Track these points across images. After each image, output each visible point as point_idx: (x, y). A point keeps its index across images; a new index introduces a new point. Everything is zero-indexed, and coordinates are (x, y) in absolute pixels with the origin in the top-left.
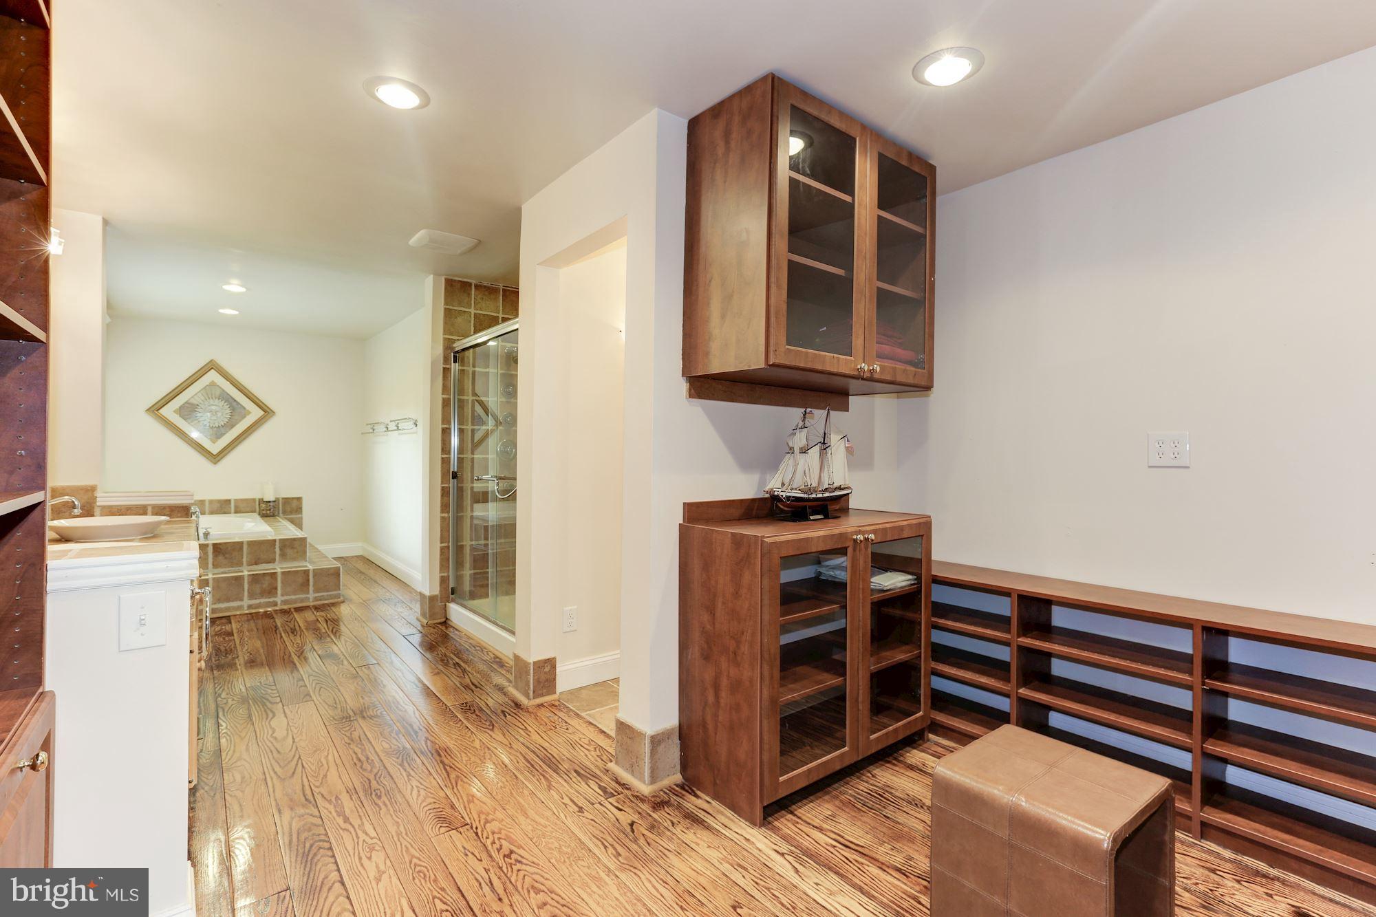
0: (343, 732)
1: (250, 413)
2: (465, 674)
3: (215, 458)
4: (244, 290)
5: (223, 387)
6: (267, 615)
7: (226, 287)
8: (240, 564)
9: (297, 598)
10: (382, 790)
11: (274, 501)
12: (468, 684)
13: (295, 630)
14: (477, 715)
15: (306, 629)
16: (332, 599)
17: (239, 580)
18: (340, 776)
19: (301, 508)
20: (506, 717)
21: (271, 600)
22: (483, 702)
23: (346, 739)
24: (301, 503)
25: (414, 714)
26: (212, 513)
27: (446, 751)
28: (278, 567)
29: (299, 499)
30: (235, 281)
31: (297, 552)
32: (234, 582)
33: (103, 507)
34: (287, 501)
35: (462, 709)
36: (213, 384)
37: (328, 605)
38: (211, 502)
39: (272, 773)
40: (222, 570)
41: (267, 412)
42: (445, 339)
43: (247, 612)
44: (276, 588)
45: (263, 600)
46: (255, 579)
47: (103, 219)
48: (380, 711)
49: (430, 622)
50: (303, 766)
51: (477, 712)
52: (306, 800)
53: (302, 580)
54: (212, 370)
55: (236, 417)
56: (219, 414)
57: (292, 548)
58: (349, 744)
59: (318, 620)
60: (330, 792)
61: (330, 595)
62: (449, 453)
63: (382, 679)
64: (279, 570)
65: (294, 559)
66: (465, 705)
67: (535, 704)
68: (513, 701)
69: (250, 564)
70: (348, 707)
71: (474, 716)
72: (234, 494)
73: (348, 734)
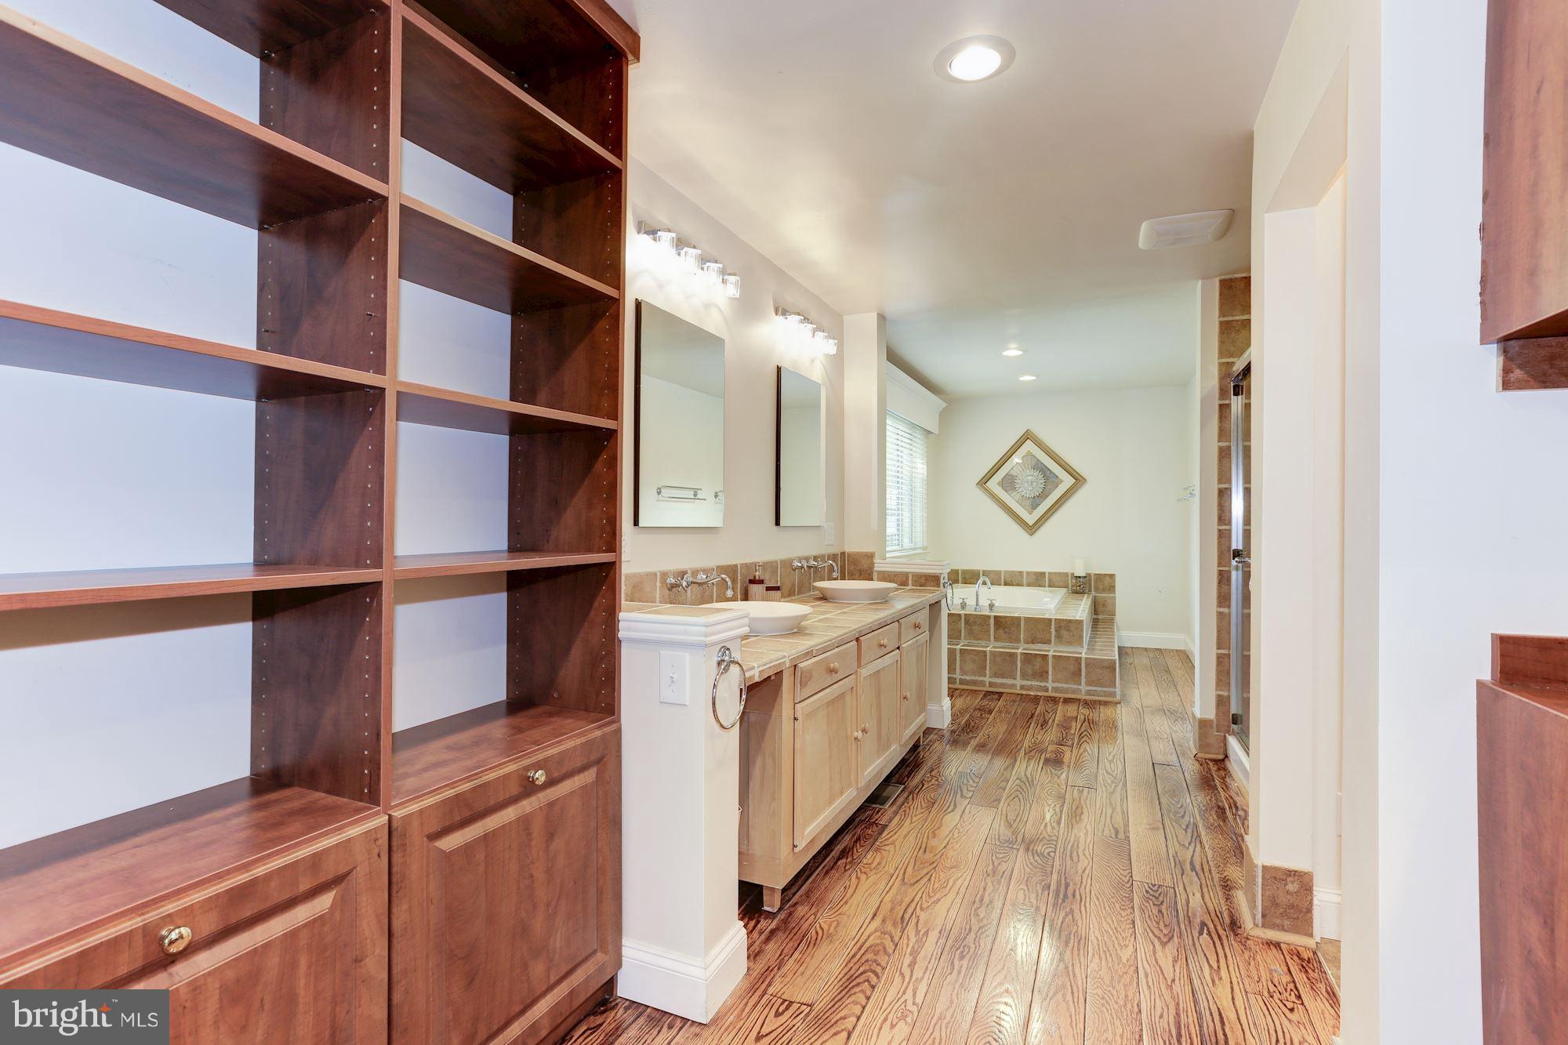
0: (994, 858)
1: (1062, 481)
2: (1193, 845)
3: (1032, 529)
4: (1021, 353)
5: (1038, 457)
6: (1036, 700)
7: (1006, 353)
8: (1018, 641)
9: (1068, 688)
10: (972, 950)
11: (1085, 577)
12: (1185, 861)
13: (1047, 723)
14: (1160, 911)
15: (1058, 725)
16: (1106, 696)
17: (1012, 656)
18: (949, 908)
19: (1114, 587)
20: (1201, 933)
21: (1042, 684)
22: (1184, 896)
23: (991, 867)
24: (1114, 581)
25: (1084, 871)
26: (1029, 585)
27: (1079, 941)
28: (1051, 650)
29: (1112, 576)
30: (1013, 345)
31: (1073, 636)
32: (1008, 658)
33: (879, 572)
34: (1100, 577)
35: (1147, 892)
36: (1029, 454)
37: (1100, 703)
38: (1028, 573)
39: (902, 872)
40: (1002, 644)
41: (1079, 480)
42: (1221, 364)
43: (1019, 692)
44: (1047, 672)
45: (1035, 683)
46: (1028, 658)
47: (878, 314)
48: (1050, 850)
49: (1200, 755)
50: (929, 880)
51: (1163, 908)
52: (902, 917)
53: (1073, 668)
54: (1028, 440)
55: (1049, 487)
56: (1035, 484)
57: (1068, 630)
58: (988, 875)
59: (1077, 718)
60: (926, 922)
61: (1105, 692)
62: (1230, 523)
63: (1085, 811)
64: (1051, 653)
65: (1070, 643)
66: (1156, 888)
67: (1263, 936)
68: (1231, 916)
69: (1027, 642)
70: (1023, 831)
71: (1155, 911)
72: (1047, 568)
73: (996, 864)
